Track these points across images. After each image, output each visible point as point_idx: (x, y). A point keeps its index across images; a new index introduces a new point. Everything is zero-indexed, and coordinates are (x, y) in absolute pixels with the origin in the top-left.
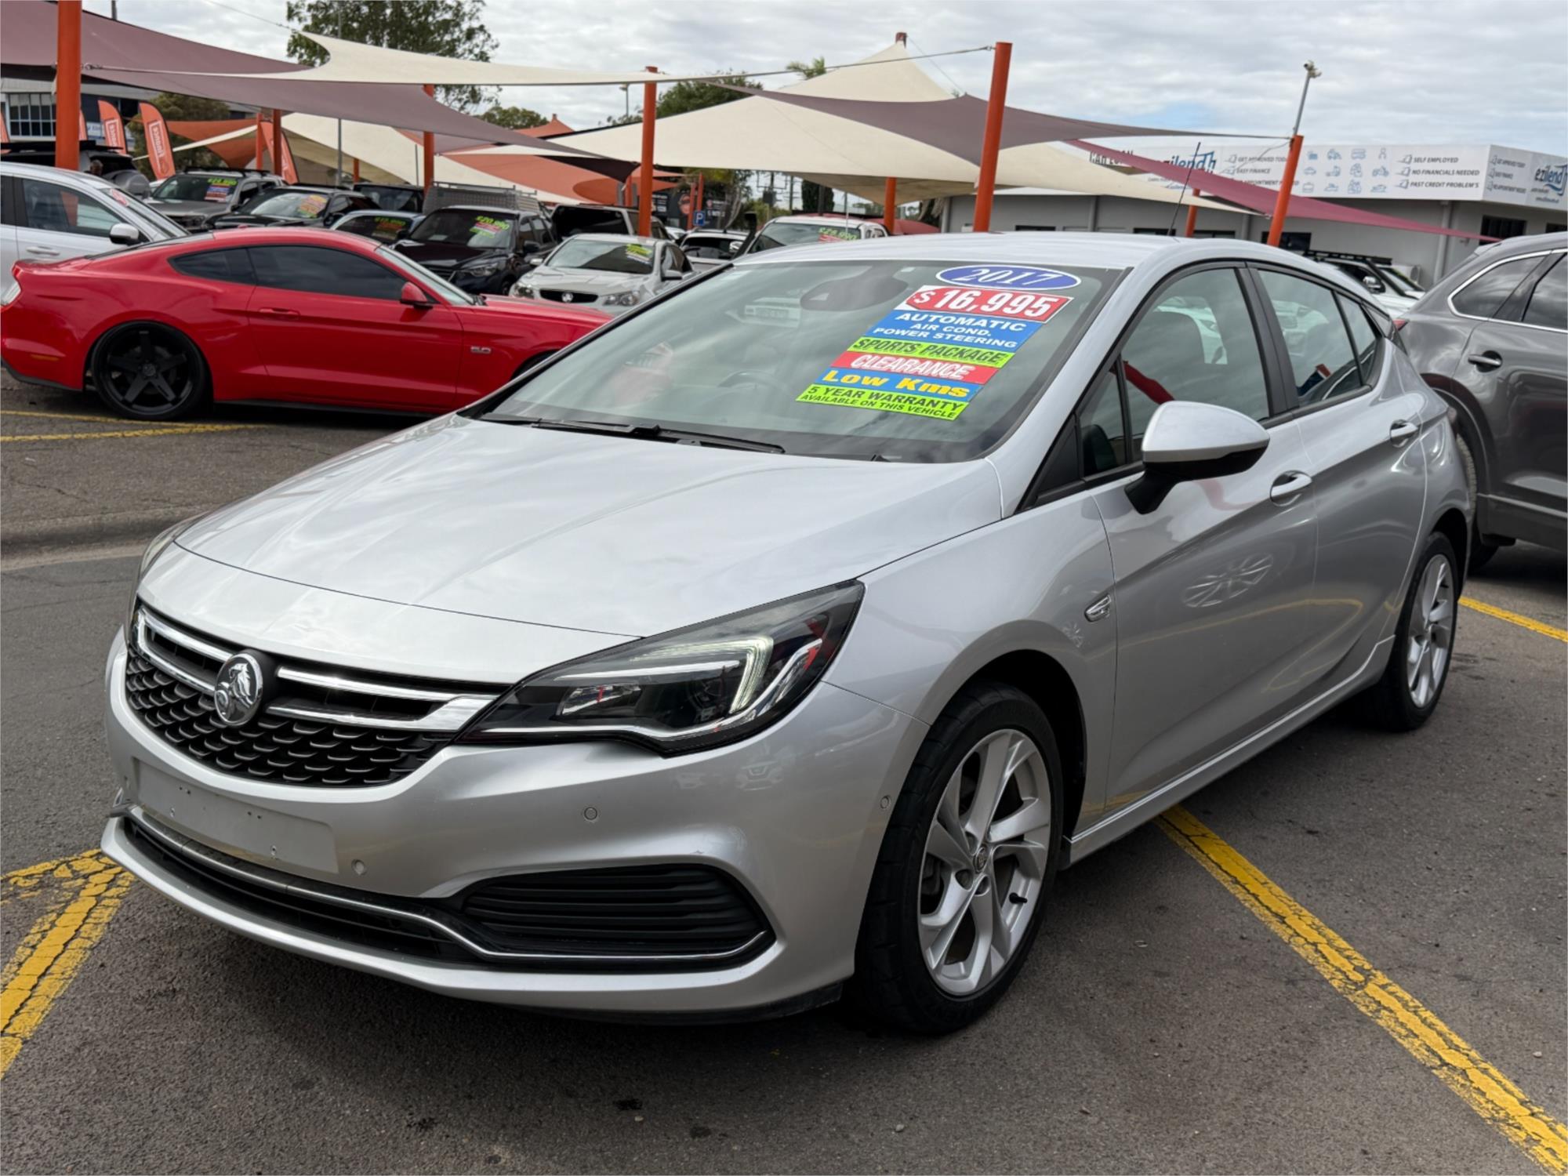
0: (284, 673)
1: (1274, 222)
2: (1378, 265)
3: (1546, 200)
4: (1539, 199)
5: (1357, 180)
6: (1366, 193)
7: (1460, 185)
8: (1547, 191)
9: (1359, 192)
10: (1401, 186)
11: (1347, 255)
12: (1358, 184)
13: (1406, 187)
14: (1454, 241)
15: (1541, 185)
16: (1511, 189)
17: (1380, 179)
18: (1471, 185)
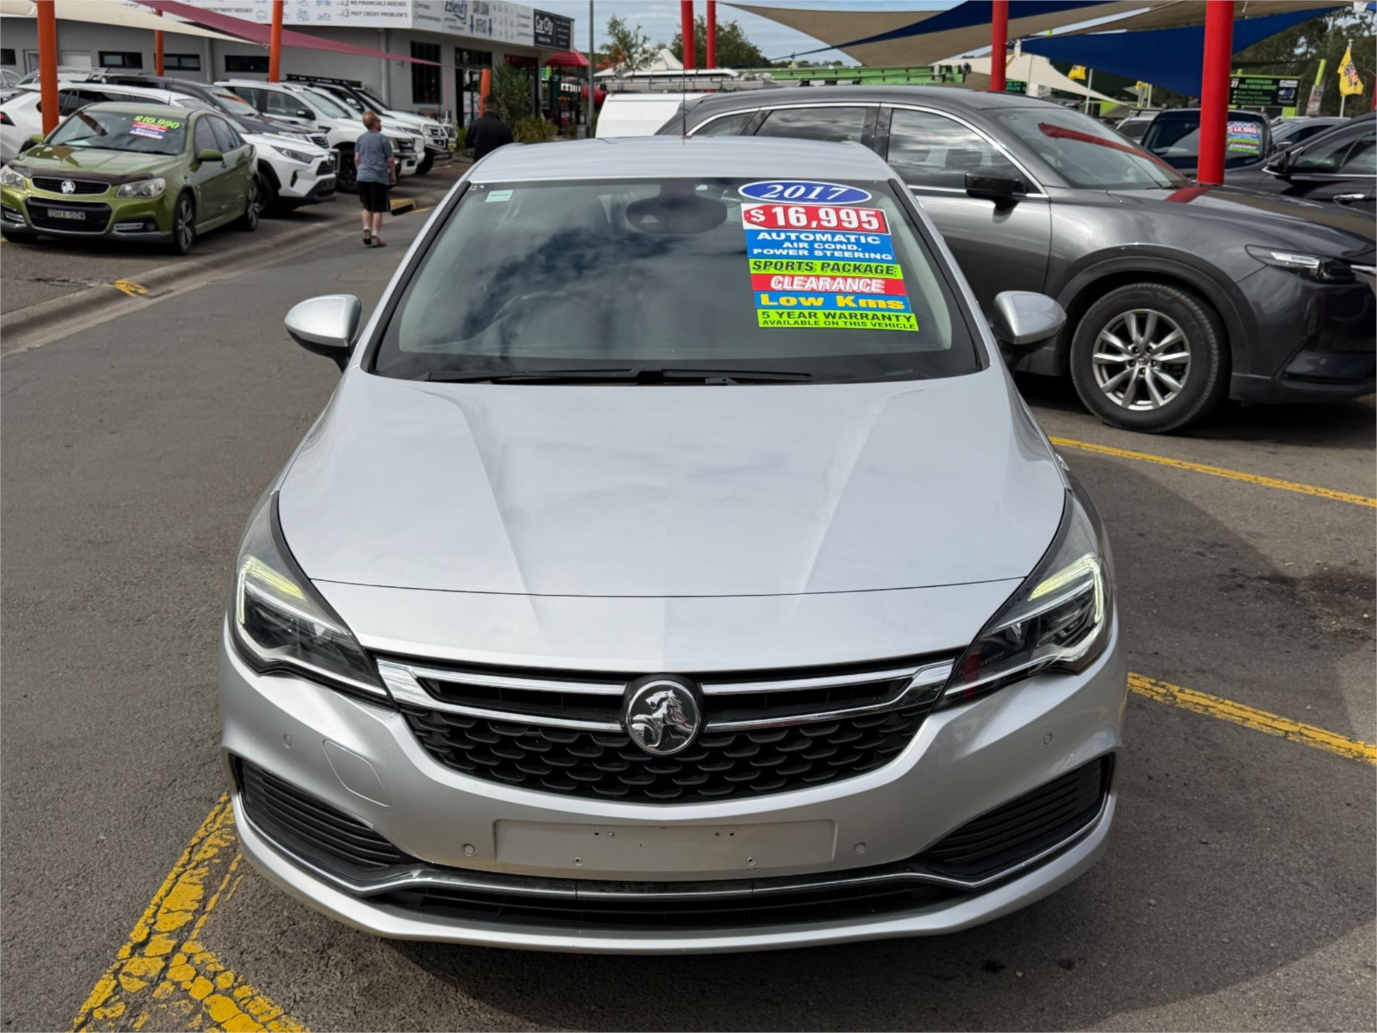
0: (709, 689)
1: (272, 50)
2: (354, 88)
3: (455, 28)
4: (450, 27)
5: (304, 9)
6: (313, 21)
7: (392, 15)
8: (454, 20)
9: (308, 20)
10: (342, 14)
11: (322, 78)
12: (305, 12)
13: (347, 16)
14: (393, 63)
15: (450, 15)
16: (430, 18)
17: (323, 9)
18: (401, 15)
